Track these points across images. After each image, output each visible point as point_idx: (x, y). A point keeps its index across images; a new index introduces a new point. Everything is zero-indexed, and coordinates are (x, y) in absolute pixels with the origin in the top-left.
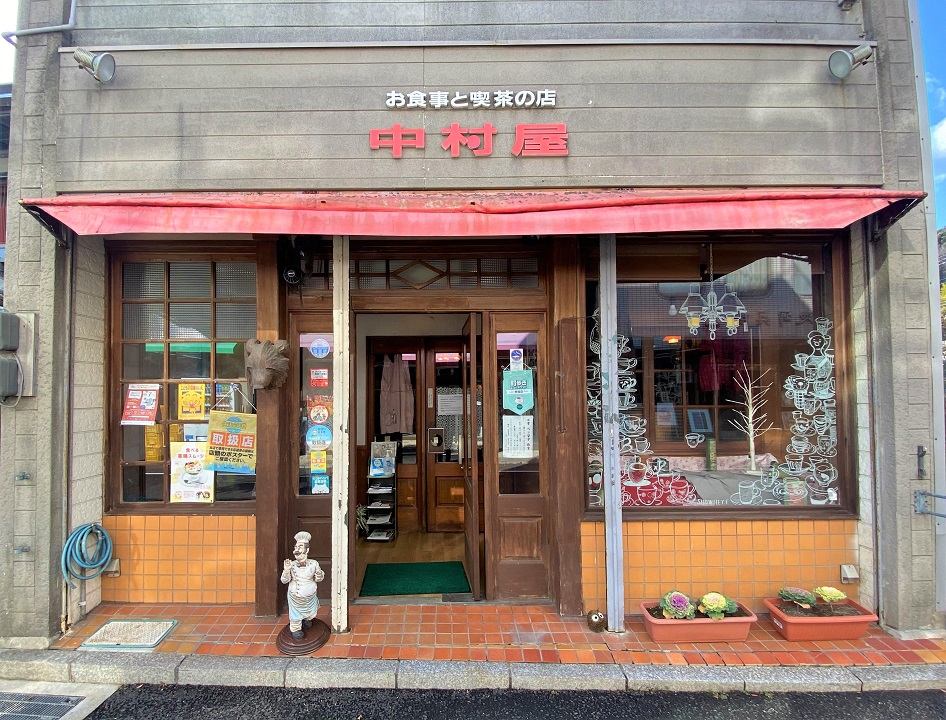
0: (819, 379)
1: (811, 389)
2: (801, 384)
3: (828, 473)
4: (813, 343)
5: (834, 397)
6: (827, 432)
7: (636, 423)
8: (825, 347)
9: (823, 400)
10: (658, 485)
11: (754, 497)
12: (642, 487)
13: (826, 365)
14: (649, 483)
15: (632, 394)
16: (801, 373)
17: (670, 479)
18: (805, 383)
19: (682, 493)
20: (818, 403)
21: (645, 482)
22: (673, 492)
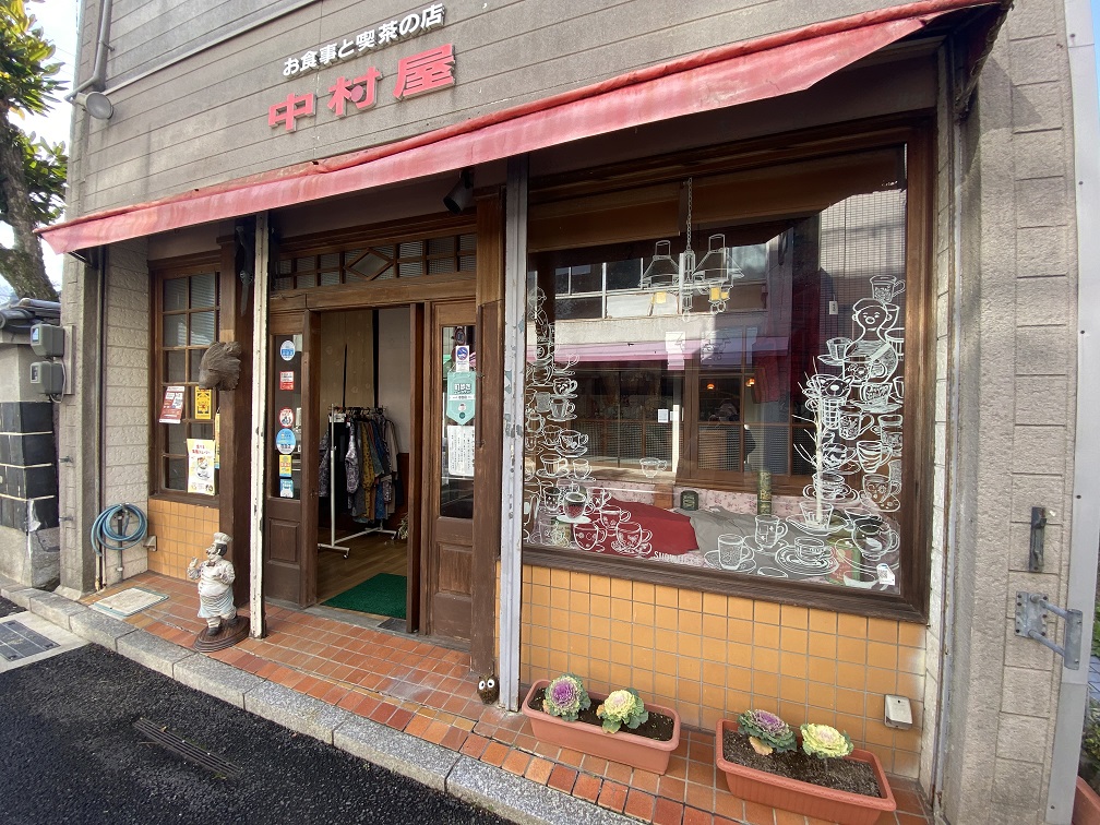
0: (871, 380)
1: (855, 394)
2: (835, 388)
3: (883, 539)
4: (862, 321)
5: (900, 411)
6: (883, 470)
7: (575, 440)
8: (888, 325)
9: (876, 416)
10: (600, 525)
11: (742, 560)
12: (580, 525)
13: (887, 355)
14: (588, 520)
15: (572, 401)
16: (836, 371)
17: (616, 518)
18: (843, 385)
19: (633, 539)
20: (866, 421)
21: (583, 519)
22: (620, 537)
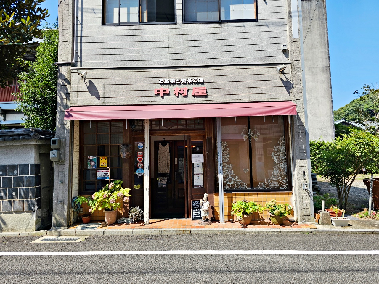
0: (282, 153)
1: (279, 156)
3: (285, 180)
4: (279, 143)
5: (286, 158)
6: (284, 168)
7: (230, 166)
8: (283, 144)
10: (236, 184)
11: (263, 187)
12: (232, 184)
13: (283, 149)
15: (228, 158)
17: (239, 182)
18: (277, 154)
19: (243, 185)
20: (281, 160)
22: (240, 185)
